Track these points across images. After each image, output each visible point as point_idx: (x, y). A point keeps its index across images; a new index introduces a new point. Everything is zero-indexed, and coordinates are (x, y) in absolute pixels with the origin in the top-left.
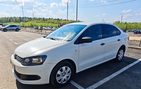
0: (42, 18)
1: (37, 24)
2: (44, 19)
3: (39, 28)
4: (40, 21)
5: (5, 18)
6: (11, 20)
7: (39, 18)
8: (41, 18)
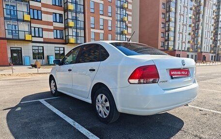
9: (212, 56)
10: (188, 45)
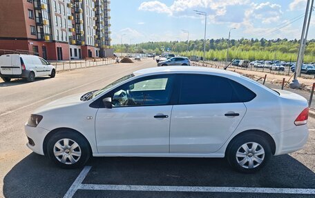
0: (259, 40)
1: (242, 53)
2: (263, 42)
3: (241, 63)
4: (253, 46)
5: (186, 43)
6: (196, 46)
7: (252, 40)
8: (257, 41)
9: (75, 50)
10: (70, 34)
